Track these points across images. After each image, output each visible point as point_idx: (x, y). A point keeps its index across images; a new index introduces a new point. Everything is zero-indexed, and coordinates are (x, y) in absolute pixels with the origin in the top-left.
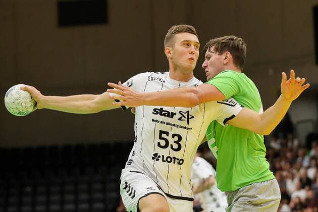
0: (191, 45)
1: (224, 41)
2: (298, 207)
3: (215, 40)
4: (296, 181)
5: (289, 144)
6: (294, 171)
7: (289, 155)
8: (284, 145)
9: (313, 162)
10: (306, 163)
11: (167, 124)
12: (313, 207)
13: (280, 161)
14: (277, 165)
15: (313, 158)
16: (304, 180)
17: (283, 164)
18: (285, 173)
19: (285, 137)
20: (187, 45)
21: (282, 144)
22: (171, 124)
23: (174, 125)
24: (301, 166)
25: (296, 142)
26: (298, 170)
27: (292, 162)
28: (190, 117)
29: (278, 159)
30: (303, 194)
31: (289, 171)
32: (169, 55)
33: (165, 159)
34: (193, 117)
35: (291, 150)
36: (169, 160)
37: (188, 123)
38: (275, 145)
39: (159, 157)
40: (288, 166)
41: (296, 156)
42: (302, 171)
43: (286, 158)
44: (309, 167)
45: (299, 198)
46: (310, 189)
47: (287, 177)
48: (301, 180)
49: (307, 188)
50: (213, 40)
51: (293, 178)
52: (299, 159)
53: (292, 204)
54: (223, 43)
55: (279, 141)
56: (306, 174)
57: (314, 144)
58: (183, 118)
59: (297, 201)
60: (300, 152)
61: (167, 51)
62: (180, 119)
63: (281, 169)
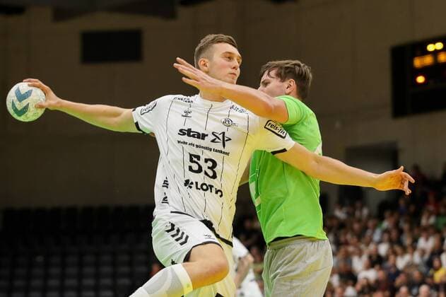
0: (233, 59)
1: (288, 65)
2: (366, 290)
3: (277, 62)
4: (365, 258)
5: (357, 213)
6: (362, 246)
7: (356, 226)
8: (351, 215)
9: (386, 236)
10: (377, 237)
11: (197, 146)
12: (383, 290)
13: (346, 234)
14: (342, 239)
15: (386, 231)
16: (374, 258)
17: (349, 237)
18: (351, 249)
19: (353, 205)
20: (229, 58)
21: (348, 213)
22: (203, 147)
23: (206, 148)
24: (371, 240)
25: (365, 212)
26: (368, 244)
27: (360, 236)
28: (226, 139)
29: (342, 231)
30: (372, 275)
31: (356, 246)
32: (205, 68)
33: (199, 187)
34: (230, 139)
35: (359, 221)
36: (205, 187)
37: (224, 146)
38: (340, 214)
39: (192, 183)
40: (355, 240)
41: (365, 228)
42: (372, 247)
43: (352, 229)
44: (380, 242)
45: (367, 279)
46: (381, 268)
47: (353, 253)
48: (370, 257)
49: (377, 267)
50: (273, 62)
51: (360, 254)
52: (369, 232)
53: (359, 286)
54: (287, 68)
55: (345, 209)
56: (377, 250)
57: (387, 214)
58: (217, 140)
59: (364, 282)
60: (371, 223)
61: (202, 63)
62: (213, 141)
63: (347, 243)
